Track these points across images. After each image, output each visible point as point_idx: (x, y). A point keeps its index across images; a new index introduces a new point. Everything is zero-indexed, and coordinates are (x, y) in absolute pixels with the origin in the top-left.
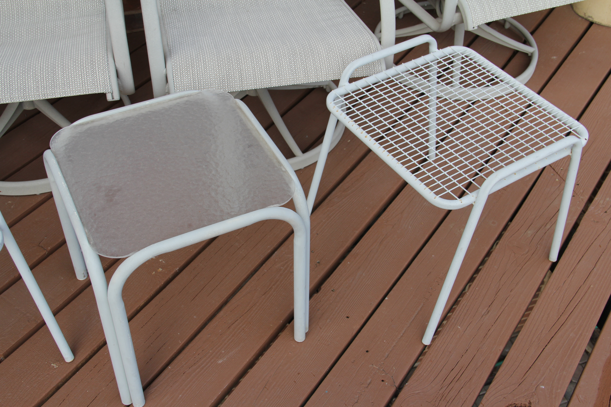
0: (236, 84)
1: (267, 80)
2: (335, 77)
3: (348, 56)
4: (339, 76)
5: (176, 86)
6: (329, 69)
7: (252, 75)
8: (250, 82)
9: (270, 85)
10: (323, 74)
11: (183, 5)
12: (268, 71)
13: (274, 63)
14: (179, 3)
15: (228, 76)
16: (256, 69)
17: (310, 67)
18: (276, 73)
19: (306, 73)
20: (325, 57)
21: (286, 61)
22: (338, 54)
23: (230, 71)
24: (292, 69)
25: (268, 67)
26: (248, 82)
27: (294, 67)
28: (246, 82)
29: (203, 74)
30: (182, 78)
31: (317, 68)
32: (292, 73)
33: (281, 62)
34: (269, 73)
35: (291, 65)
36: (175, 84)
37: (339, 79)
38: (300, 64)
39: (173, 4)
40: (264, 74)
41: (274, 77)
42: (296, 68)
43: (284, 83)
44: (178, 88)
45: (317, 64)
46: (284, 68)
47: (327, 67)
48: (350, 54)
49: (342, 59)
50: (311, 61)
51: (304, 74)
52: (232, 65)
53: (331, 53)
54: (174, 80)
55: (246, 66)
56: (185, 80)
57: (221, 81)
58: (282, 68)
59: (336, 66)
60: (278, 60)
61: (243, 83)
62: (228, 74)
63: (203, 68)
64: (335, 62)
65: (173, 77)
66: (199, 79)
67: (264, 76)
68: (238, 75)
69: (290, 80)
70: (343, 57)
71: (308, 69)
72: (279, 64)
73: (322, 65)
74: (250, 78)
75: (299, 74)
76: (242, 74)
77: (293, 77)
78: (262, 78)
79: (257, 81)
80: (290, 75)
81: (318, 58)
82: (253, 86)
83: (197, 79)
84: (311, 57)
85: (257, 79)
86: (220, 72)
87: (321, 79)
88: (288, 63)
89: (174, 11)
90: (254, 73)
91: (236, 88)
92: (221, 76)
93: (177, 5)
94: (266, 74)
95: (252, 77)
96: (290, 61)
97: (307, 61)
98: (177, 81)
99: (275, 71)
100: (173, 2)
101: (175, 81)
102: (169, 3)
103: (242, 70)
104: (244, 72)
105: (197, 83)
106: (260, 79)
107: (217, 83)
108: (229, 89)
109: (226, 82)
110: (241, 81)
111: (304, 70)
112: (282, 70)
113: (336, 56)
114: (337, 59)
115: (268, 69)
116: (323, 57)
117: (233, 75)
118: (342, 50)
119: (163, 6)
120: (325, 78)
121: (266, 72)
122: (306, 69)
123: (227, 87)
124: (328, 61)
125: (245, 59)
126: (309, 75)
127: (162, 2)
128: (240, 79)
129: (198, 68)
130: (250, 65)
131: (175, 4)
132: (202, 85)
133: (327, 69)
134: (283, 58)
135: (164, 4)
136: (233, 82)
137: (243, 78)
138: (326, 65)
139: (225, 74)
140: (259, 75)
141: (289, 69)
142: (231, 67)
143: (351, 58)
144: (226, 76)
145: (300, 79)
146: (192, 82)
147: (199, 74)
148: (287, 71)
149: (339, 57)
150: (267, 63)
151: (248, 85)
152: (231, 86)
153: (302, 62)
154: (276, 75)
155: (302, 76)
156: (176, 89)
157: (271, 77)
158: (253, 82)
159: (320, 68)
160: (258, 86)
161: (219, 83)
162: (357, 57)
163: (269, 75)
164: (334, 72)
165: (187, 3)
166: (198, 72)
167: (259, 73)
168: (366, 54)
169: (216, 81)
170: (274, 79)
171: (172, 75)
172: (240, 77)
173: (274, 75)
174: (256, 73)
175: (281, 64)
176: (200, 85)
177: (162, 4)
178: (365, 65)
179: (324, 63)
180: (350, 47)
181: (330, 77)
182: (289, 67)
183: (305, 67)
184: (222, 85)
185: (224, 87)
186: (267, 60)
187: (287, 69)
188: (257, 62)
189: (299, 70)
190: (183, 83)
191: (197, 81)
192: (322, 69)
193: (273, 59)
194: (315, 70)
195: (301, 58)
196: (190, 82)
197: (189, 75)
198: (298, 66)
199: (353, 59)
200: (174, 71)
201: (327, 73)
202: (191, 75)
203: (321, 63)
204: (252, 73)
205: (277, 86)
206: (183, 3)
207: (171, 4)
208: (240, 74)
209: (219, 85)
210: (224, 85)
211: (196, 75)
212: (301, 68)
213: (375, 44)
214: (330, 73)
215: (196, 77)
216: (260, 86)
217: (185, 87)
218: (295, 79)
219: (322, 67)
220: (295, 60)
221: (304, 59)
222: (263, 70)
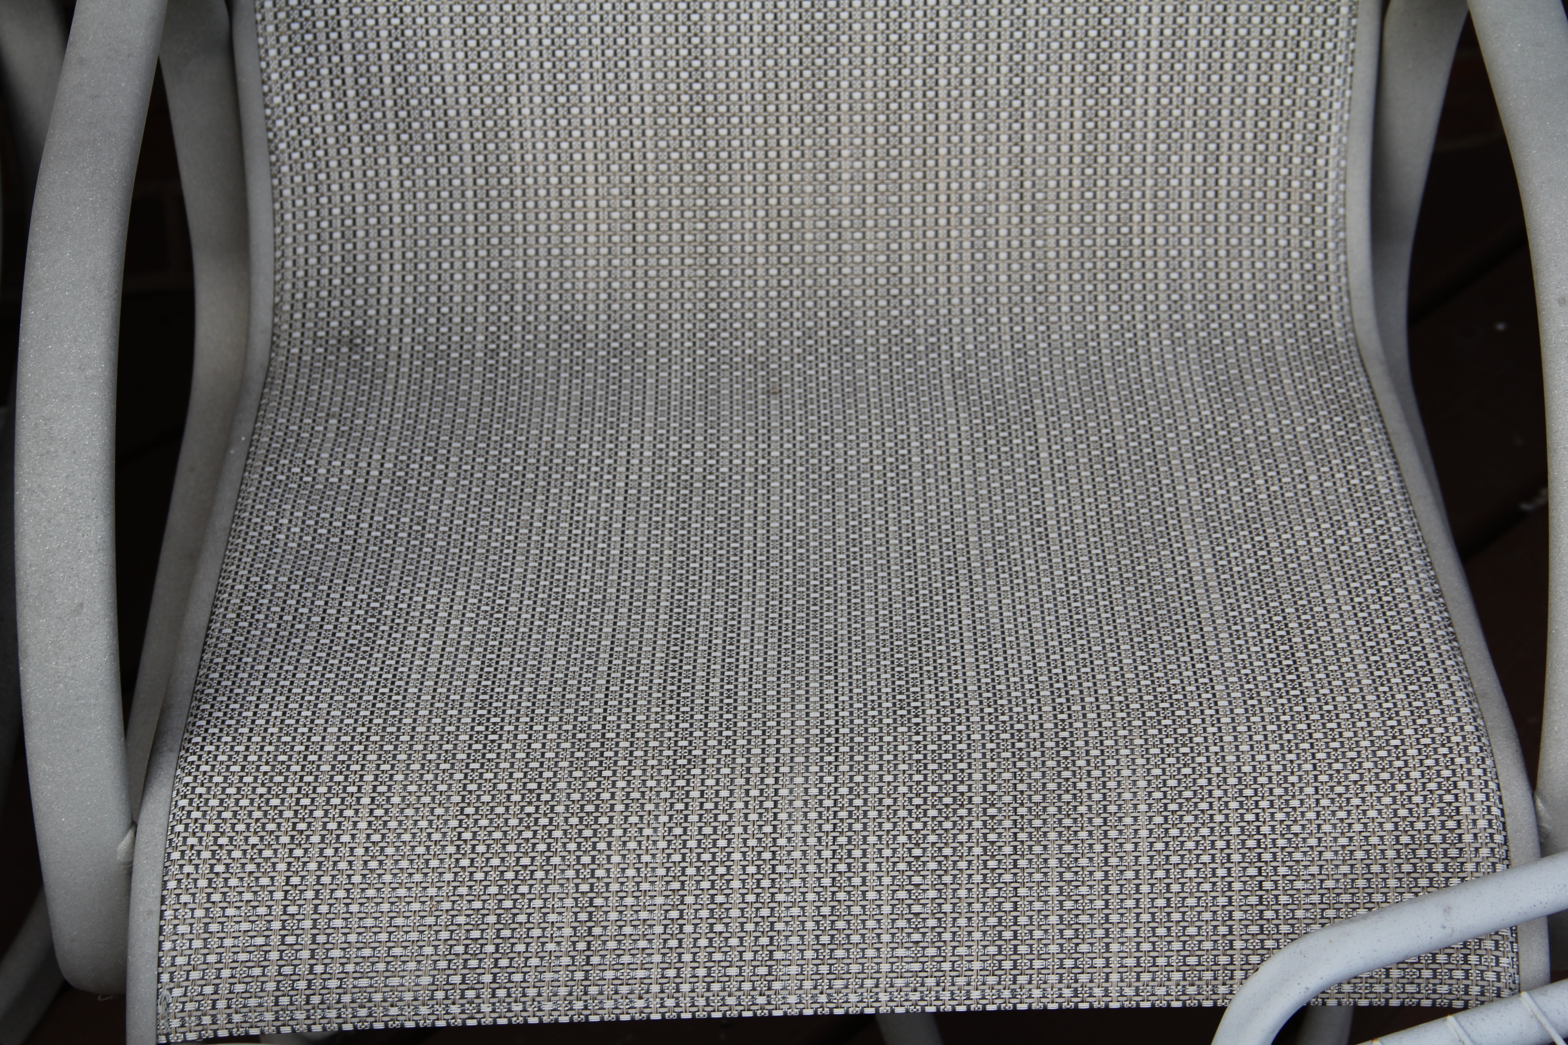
0: (548, 976)
1: (747, 971)
2: (1192, 990)
3: (1297, 856)
4: (1222, 989)
5: (166, 961)
6: (1161, 931)
7: (659, 929)
8: (641, 974)
9: (762, 1000)
10: (1115, 962)
11: (409, 310)
12: (765, 912)
13: (812, 854)
14: (384, 301)
15: (507, 917)
16: (690, 885)
17: (1038, 905)
18: (810, 925)
19: (1008, 949)
20: (1144, 846)
21: (887, 853)
22: (1235, 830)
23: (524, 889)
24: (916, 909)
25: (765, 883)
26: (625, 973)
27: (932, 894)
28: (609, 974)
29: (356, 893)
30: (217, 912)
31: (1084, 919)
32: (916, 937)
33: (857, 853)
34: (766, 926)
35: (917, 880)
36: (167, 945)
37: (1220, 1003)
38: (977, 878)
39: (347, 302)
40: (734, 927)
41: (795, 954)
42: (947, 908)
43: (853, 998)
44: (180, 976)
45: (1084, 890)
46: (871, 895)
47: (1145, 917)
48: (1313, 842)
49: (1252, 871)
50: (1053, 863)
51: (992, 950)
52: (542, 847)
53: (1189, 819)
54: (162, 917)
55: (632, 858)
56: (230, 926)
57: (460, 949)
58: (857, 895)
59: (1207, 916)
60: (842, 840)
61: (594, 975)
62: (508, 904)
63: (360, 851)
64: (1207, 887)
65: (163, 897)
66: (322, 923)
67: (734, 942)
68: (568, 917)
69: (899, 982)
70: (1267, 857)
71: (1023, 920)
72: (842, 867)
73: (1114, 903)
74: (642, 944)
75: (962, 951)
76: (598, 916)
77: (917, 967)
78: (717, 956)
79: (687, 972)
80: (900, 952)
81: (1098, 848)
82: (655, 1003)
83: (307, 924)
84: (1052, 835)
85: (687, 958)
86: (463, 890)
87: (1098, 992)
88: (902, 866)
89: (345, 350)
90: (674, 914)
91: (548, 1006)
92: (461, 920)
93: (372, 312)
94: (750, 927)
95: (657, 943)
96: (917, 852)
97: (1022, 863)
98: (183, 929)
99: (810, 910)
100: (348, 292)
101: (168, 929)
102: (324, 294)
103: (600, 886)
104: (613, 901)
105: (305, 954)
106: (702, 957)
107: (427, 964)
108: (502, 1008)
109: (488, 963)
110: (580, 960)
111: (993, 921)
112: (856, 910)
113: (1220, 844)
114: (1221, 872)
115: (766, 897)
116: (1129, 847)
117: (536, 917)
118: (1263, 780)
119: (287, 307)
120: (1129, 991)
121: (750, 912)
122: (1008, 920)
123: (486, 994)
124: (1159, 846)
125: (635, 806)
126: (1023, 963)
127: (288, 286)
128: (582, 946)
129: (329, 852)
130: (660, 857)
131: (360, 302)
132: (336, 968)
133: (1145, 932)
134: (871, 826)
135: (299, 296)
136: (535, 961)
137: (596, 945)
138: (1145, 903)
139: (492, 904)
140: (704, 928)
141: (901, 908)
142: (539, 860)
143: (1314, 870)
144: (492, 919)
145: (961, 981)
146: (275, 940)
147: (325, 894)
148: (886, 923)
149: (1236, 857)
150: (767, 855)
151: (624, 989)
152: (517, 993)
153: (992, 864)
154: (810, 939)
155: (977, 965)
156: (165, 978)
157: (778, 955)
158: (655, 973)
159: (1099, 918)
160: (685, 1002)
161: (442, 964)
162: (1361, 897)
163: (764, 941)
164: (1192, 960)
165: (433, 299)
166: (326, 880)
167: (704, 914)
168: (1423, 882)
169: (428, 950)
170: (794, 970)
171: (157, 884)
172: (582, 930)
173: (795, 940)
174: (689, 914)
175: (857, 866)
176: (319, 969)
177: (287, 297)
178: (1401, 964)
179: (1130, 888)
180: (1324, 789)
181: (1161, 991)
182: (902, 895)
183: (1008, 906)
184: (457, 979)
185: (470, 994)
186: (768, 829)
187: (887, 909)
188: (707, 842)
189: (962, 922)
190: (214, 942)
191: (306, 939)
192: (1115, 932)
193: (813, 827)
194: (1069, 933)
195: (992, 837)
196: (260, 941)
197: (264, 895)
198: (962, 893)
199: (1330, 913)
200: (176, 855)
201: (1146, 961)
202: (279, 895)
203: (1114, 889)
204: (658, 914)
205: (808, 1012)
206: (409, 300)
207: (335, 303)
208: (583, 916)
209: (441, 979)
210: (471, 978)
211: (310, 894)
212: (977, 907)
213: (1492, 785)
214: (1162, 961)
215: (309, 909)
216: (701, 1002)
217: (226, 973)
218: (930, 982)
219: (1114, 918)
220: (947, 851)
221: (1008, 850)
222: (736, 898)
